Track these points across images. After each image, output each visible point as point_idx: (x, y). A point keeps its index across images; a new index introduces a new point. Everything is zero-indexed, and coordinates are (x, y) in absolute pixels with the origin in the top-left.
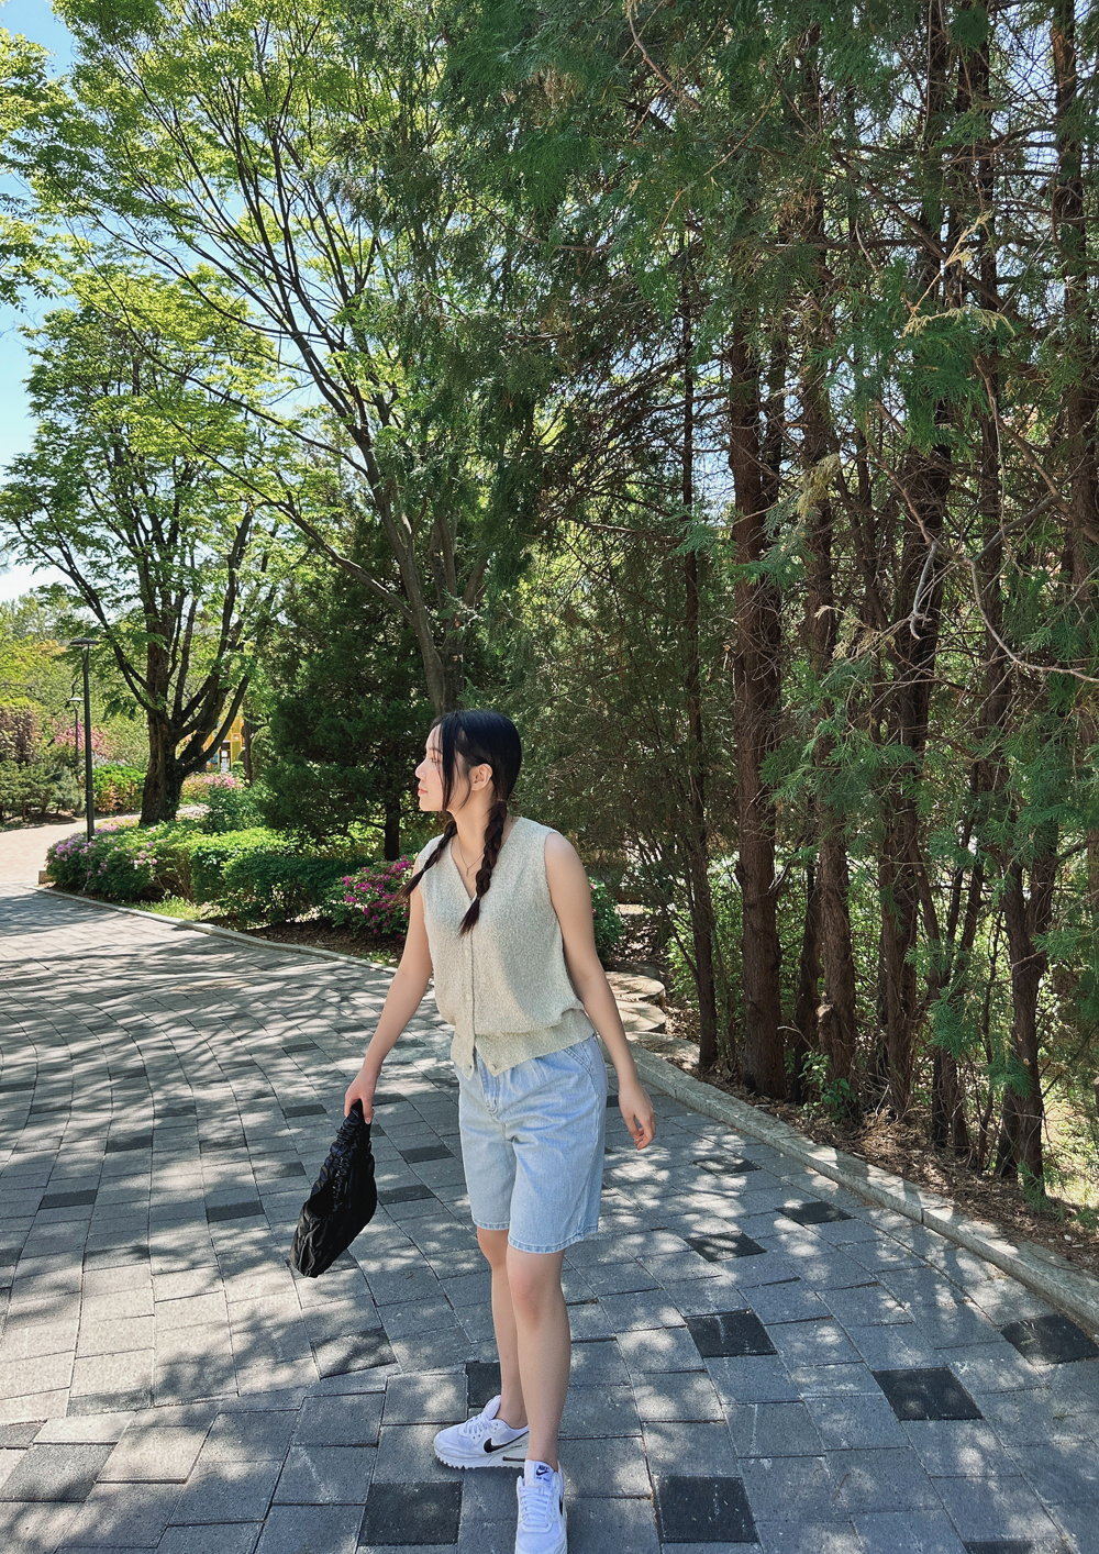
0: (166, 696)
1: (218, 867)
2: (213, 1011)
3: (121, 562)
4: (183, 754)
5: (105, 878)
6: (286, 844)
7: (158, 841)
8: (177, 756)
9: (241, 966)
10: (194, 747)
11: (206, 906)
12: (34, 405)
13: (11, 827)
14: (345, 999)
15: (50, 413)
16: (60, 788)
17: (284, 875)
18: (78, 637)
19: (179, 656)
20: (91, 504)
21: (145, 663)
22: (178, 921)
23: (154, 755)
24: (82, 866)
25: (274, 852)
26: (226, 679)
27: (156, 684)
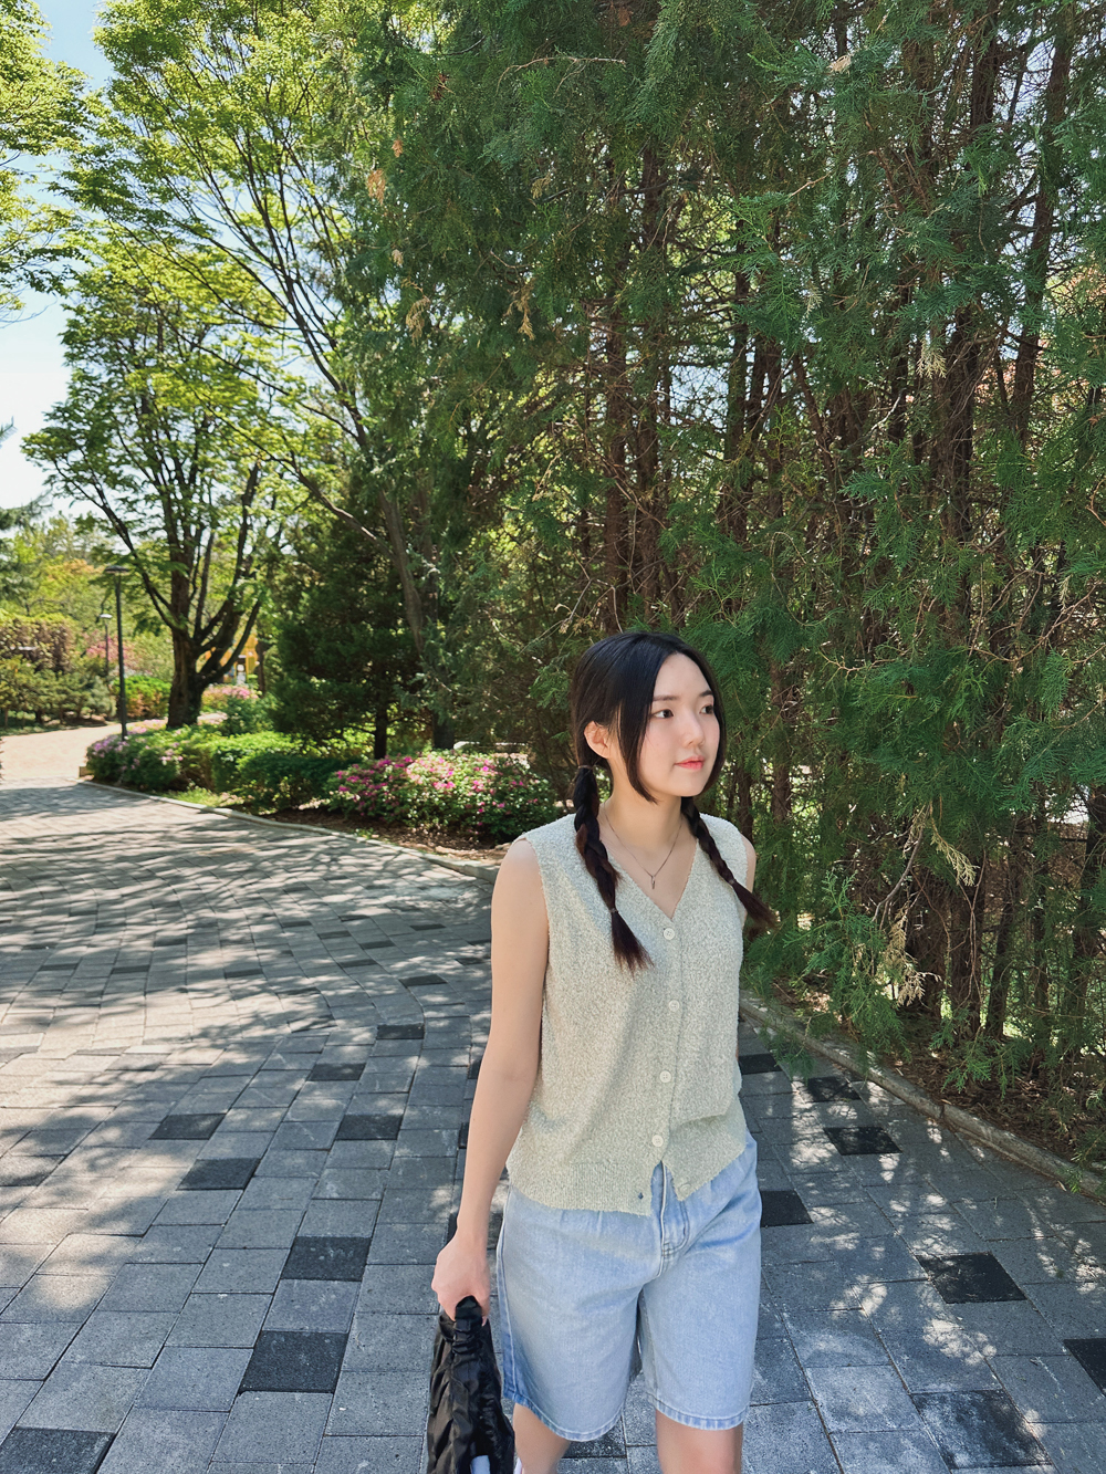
0: (186, 615)
1: (234, 763)
3: (147, 498)
4: (205, 668)
5: (138, 771)
6: (292, 745)
7: (183, 742)
8: (198, 669)
9: (253, 839)
10: (213, 663)
11: (225, 796)
12: (67, 355)
13: (49, 729)
15: (82, 364)
16: (93, 696)
17: (290, 770)
18: (110, 564)
19: (199, 581)
20: (120, 445)
21: (169, 588)
22: (202, 806)
23: (178, 668)
24: (118, 762)
25: (282, 752)
26: (241, 603)
27: (179, 606)
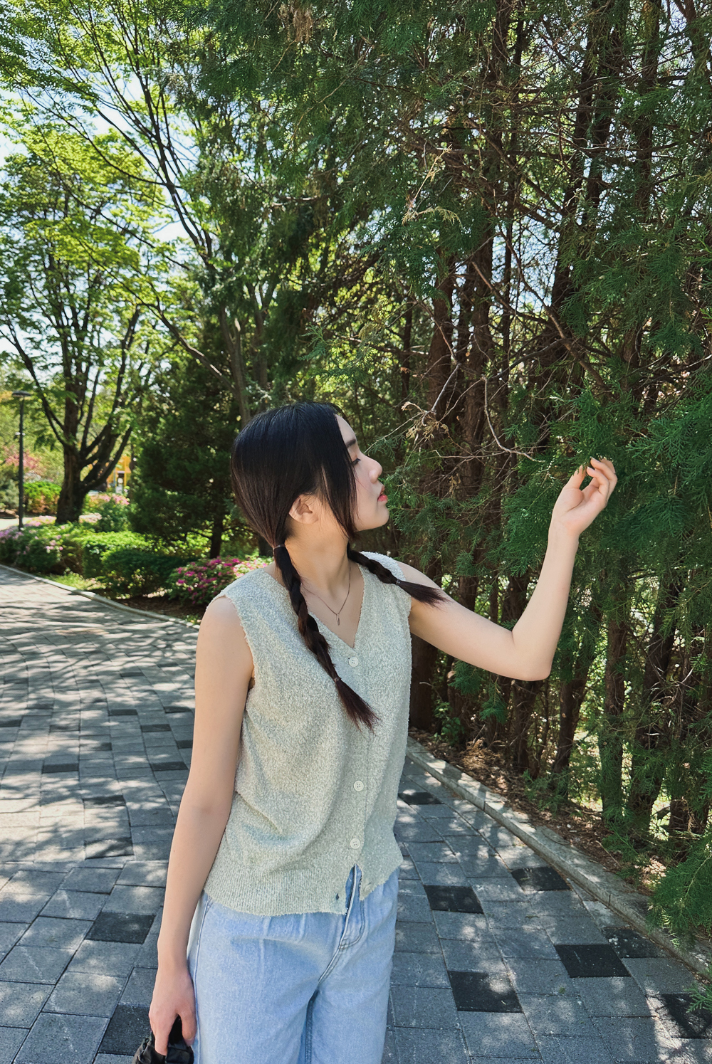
0: (75, 435)
1: (99, 555)
2: (82, 647)
3: (50, 339)
4: (86, 478)
5: (28, 556)
6: (146, 544)
7: (65, 535)
8: (82, 479)
9: (107, 621)
10: (92, 474)
11: (93, 581)
14: (168, 646)
16: (7, 494)
18: (19, 390)
19: (86, 409)
20: (32, 297)
21: (63, 413)
22: (73, 589)
23: (67, 476)
24: (14, 547)
25: (138, 549)
26: (117, 428)
27: (70, 428)
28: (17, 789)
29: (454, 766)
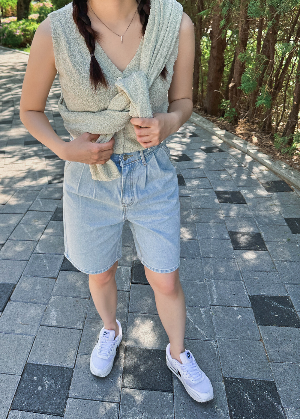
7: (23, 26)
28: (9, 153)
29: (231, 132)
